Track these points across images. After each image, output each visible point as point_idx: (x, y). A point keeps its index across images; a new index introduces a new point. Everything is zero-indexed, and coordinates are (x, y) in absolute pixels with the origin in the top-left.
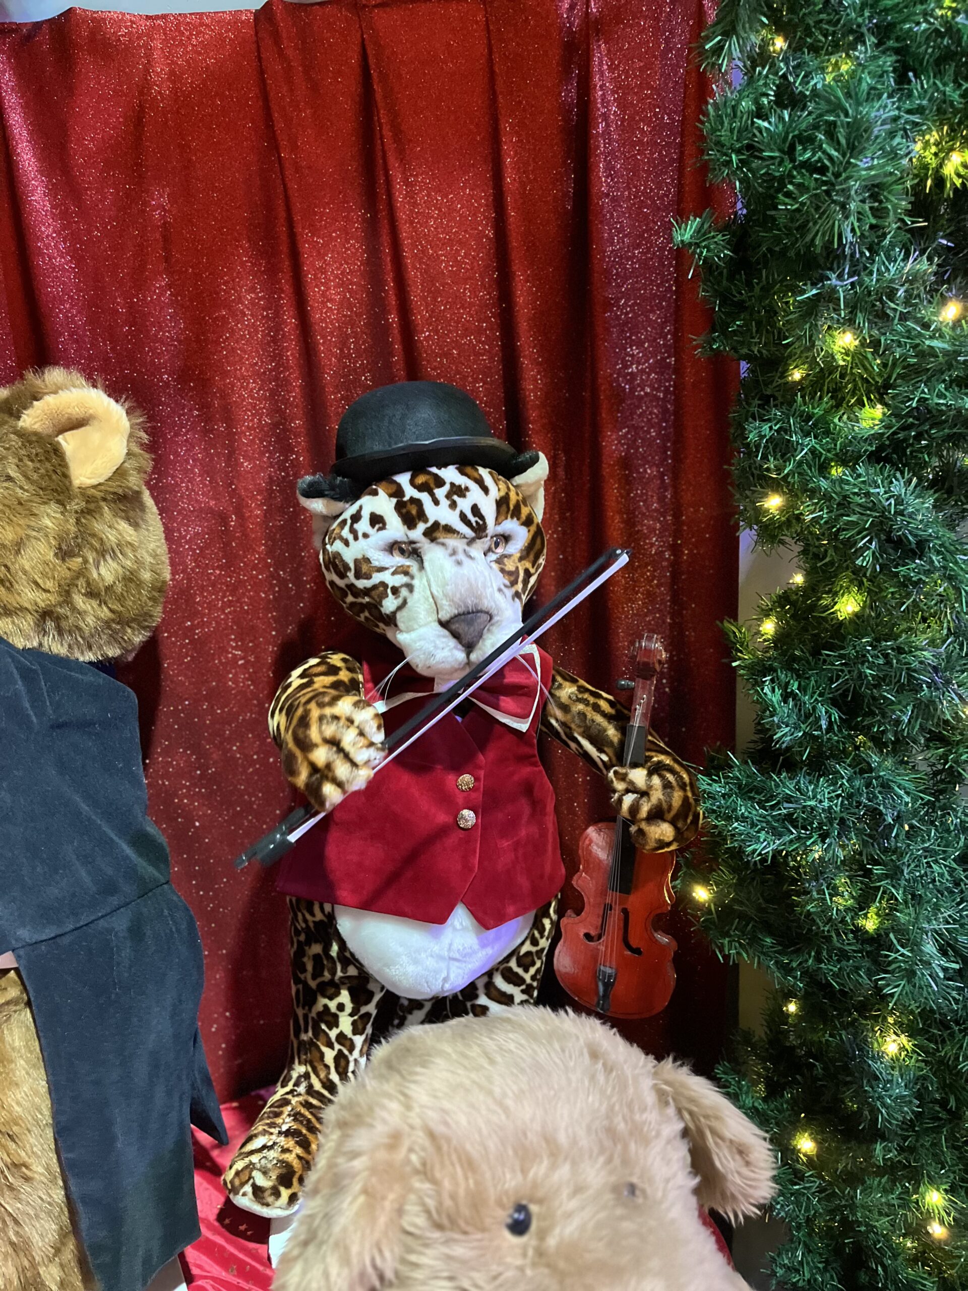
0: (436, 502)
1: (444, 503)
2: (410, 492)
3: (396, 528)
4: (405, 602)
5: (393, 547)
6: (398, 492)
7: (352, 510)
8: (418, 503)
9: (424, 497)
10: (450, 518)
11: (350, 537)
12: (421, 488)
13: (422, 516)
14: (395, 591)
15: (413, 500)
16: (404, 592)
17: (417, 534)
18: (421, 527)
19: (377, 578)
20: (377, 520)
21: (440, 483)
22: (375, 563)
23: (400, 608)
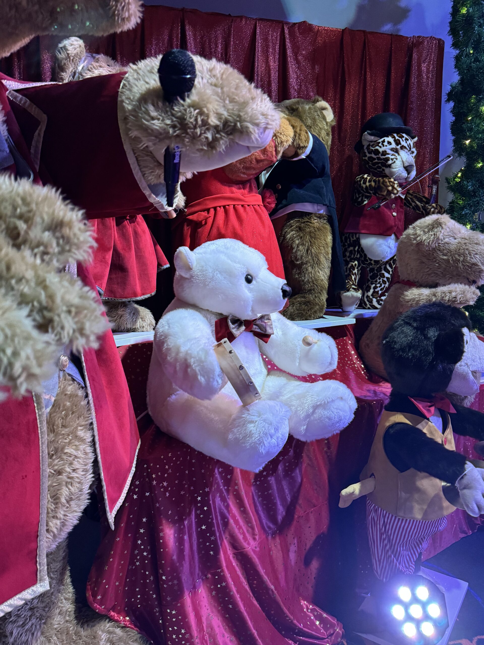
0: (403, 141)
1: (405, 141)
2: (397, 138)
3: (394, 145)
4: (395, 162)
5: (392, 149)
6: (394, 137)
7: (382, 139)
8: (399, 140)
9: (400, 139)
10: (405, 145)
11: (382, 146)
12: (400, 137)
13: (400, 143)
14: (392, 159)
15: (398, 139)
16: (395, 160)
17: (399, 147)
18: (400, 146)
19: (387, 156)
20: (389, 143)
21: (403, 137)
22: (388, 152)
23: (392, 163)
